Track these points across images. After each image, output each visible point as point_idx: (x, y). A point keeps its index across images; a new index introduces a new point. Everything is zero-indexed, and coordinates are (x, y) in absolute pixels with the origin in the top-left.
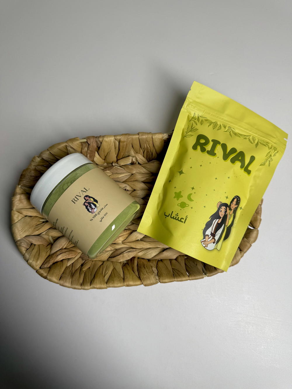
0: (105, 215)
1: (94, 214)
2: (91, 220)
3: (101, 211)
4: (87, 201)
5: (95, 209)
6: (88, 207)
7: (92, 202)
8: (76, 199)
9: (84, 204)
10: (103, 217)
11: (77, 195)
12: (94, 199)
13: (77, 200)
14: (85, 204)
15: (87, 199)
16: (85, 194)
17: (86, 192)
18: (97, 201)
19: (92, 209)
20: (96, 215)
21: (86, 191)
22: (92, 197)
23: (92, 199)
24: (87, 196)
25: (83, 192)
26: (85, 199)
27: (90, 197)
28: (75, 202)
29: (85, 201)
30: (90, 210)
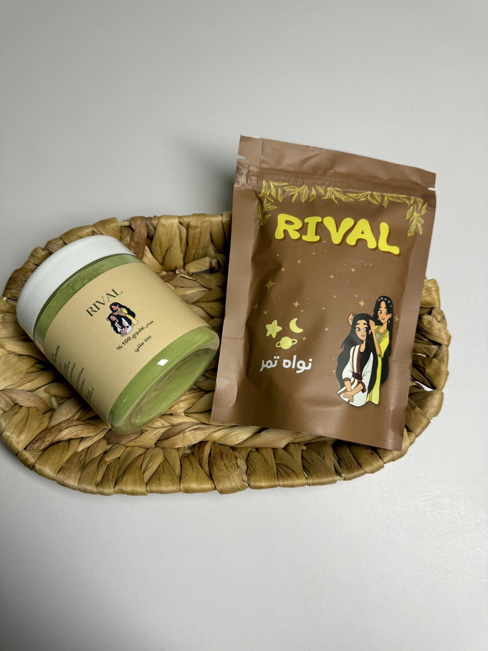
0: (146, 340)
1: (126, 337)
2: (120, 348)
3: (139, 332)
4: (116, 314)
5: (128, 327)
6: (117, 324)
7: (124, 315)
8: (95, 308)
9: (109, 318)
10: (143, 344)
11: (97, 302)
12: (128, 310)
13: (96, 310)
14: (112, 317)
15: (115, 309)
16: (113, 300)
17: (115, 297)
18: (133, 315)
19: (123, 327)
20: (129, 339)
21: (115, 295)
22: (125, 307)
23: (125, 311)
24: (115, 304)
25: (109, 296)
26: (111, 308)
27: (121, 306)
28: (92, 313)
29: (112, 312)
30: (119, 330)
